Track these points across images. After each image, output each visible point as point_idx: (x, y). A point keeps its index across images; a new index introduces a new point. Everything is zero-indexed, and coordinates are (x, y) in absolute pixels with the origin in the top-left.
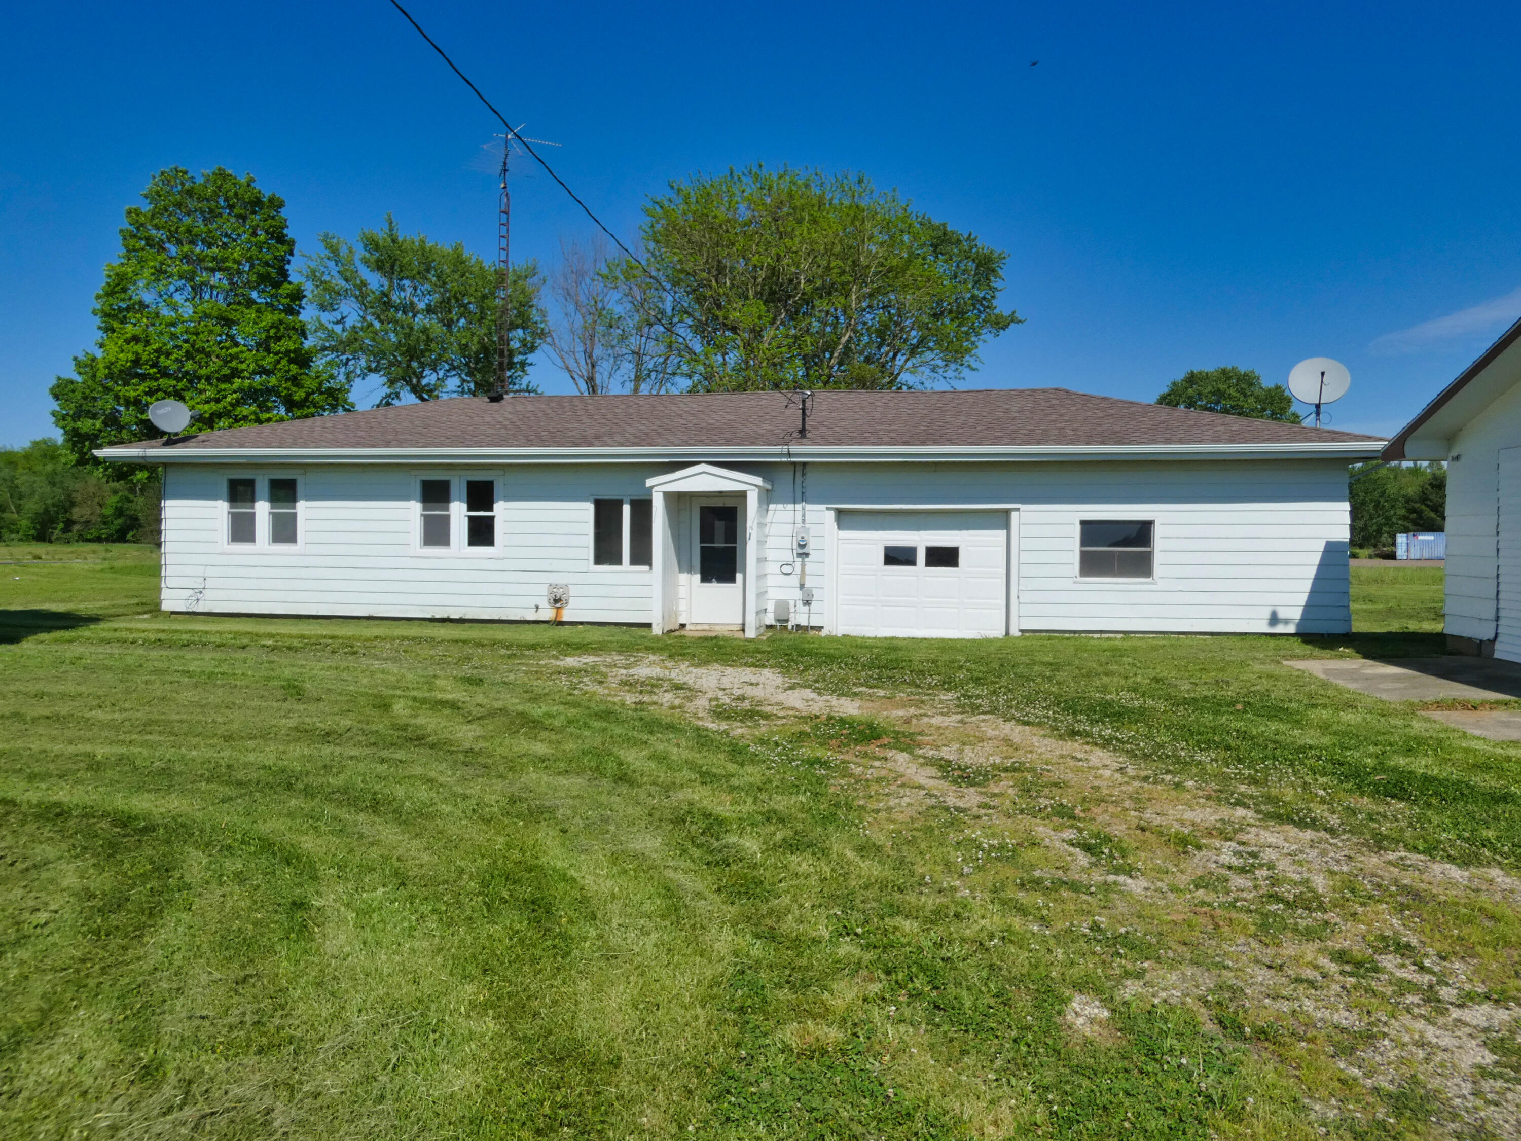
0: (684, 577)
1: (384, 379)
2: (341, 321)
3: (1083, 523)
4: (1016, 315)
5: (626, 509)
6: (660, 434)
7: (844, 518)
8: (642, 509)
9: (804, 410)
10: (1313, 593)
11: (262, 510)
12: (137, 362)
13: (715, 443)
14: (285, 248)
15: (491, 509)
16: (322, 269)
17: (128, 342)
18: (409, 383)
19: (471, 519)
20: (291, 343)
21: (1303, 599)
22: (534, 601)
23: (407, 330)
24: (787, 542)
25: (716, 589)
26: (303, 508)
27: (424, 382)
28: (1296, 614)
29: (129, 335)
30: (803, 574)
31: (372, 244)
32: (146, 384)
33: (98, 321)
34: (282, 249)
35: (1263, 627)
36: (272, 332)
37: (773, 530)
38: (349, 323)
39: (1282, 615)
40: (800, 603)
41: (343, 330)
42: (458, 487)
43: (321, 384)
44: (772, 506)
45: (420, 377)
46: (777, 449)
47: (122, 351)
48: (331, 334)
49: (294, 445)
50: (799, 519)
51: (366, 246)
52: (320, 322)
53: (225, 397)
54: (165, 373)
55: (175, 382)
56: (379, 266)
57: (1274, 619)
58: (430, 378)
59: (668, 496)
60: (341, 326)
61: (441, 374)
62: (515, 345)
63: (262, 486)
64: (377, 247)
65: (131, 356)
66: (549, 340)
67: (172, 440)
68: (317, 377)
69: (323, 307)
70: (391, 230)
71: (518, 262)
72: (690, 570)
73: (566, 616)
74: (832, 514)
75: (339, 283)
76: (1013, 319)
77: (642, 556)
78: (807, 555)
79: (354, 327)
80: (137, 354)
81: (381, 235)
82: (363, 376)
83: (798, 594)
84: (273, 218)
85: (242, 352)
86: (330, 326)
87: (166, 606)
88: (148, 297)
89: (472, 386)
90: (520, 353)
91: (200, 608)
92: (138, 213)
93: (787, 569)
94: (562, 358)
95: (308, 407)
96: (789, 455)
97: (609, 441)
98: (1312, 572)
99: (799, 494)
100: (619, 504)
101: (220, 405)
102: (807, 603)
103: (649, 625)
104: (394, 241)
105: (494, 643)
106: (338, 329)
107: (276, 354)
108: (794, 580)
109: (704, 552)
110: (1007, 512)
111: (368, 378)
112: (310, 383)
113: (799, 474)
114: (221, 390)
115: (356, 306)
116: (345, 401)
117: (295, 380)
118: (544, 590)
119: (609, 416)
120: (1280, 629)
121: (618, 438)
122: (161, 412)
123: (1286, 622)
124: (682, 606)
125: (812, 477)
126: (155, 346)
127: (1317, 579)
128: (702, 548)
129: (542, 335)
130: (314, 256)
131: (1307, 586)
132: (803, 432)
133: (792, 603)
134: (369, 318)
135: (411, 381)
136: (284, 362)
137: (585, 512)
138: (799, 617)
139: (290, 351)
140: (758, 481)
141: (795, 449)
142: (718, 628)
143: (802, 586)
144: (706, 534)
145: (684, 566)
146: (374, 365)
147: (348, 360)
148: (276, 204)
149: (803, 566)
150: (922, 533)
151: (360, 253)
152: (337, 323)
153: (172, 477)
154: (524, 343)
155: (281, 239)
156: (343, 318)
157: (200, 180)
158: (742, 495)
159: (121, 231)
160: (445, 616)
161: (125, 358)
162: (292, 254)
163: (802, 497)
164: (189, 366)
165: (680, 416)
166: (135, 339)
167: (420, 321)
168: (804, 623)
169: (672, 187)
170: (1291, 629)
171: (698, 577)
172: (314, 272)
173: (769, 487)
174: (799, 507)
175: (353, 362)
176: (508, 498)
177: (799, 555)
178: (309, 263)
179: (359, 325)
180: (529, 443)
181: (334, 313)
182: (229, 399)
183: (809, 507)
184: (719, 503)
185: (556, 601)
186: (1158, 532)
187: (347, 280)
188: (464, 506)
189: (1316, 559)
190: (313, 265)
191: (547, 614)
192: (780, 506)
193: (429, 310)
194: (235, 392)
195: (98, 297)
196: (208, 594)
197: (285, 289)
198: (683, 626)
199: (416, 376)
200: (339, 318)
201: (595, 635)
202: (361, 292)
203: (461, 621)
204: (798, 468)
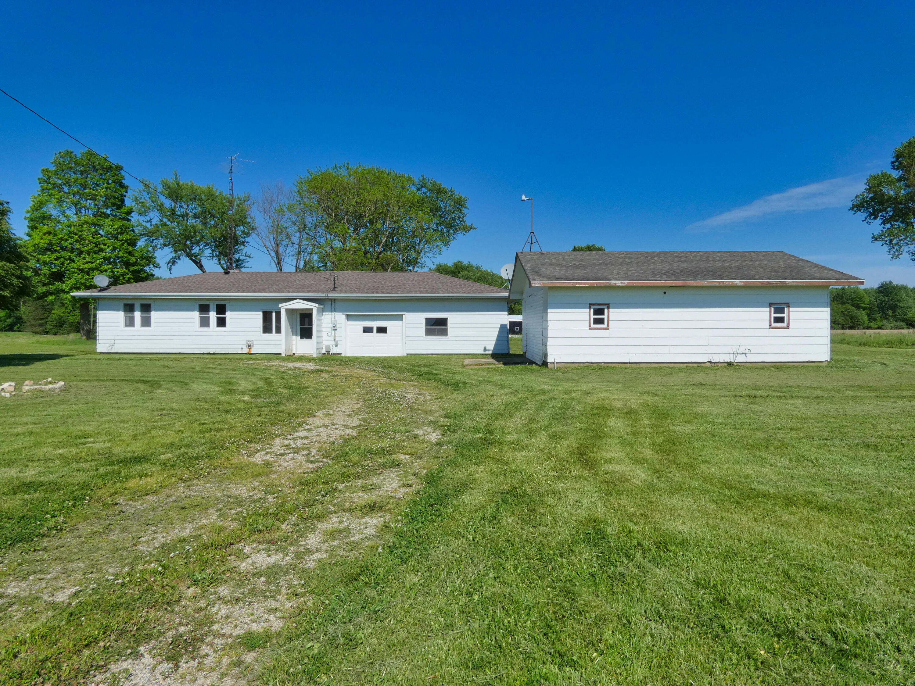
0: (294, 337)
1: (171, 250)
2: (150, 221)
3: (426, 319)
4: (473, 225)
5: (274, 314)
6: (286, 288)
7: (349, 317)
8: (278, 314)
9: (334, 281)
10: (497, 340)
11: (137, 315)
12: (50, 244)
13: (304, 292)
14: (124, 190)
15: (225, 314)
16: (141, 196)
17: (45, 234)
18: (185, 251)
19: (217, 317)
20: (128, 236)
21: (494, 343)
22: (241, 346)
23: (184, 227)
24: (329, 325)
25: (306, 341)
26: (154, 315)
27: (193, 252)
28: (492, 347)
29: (45, 231)
30: (335, 336)
31: (167, 186)
32: (55, 255)
33: (26, 223)
34: (122, 191)
35: (482, 352)
36: (119, 230)
37: (324, 321)
38: (154, 222)
39: (487, 348)
40: (334, 346)
41: (151, 225)
42: (213, 306)
43: (143, 255)
44: (324, 313)
45: (191, 250)
46: (324, 295)
47: (42, 239)
48: (145, 228)
49: (150, 292)
50: (333, 317)
51: (164, 186)
52: (139, 222)
53: (96, 261)
54: (64, 249)
55: (70, 254)
56: (170, 196)
57: (485, 349)
58: (196, 250)
59: (287, 310)
60: (150, 223)
61: (201, 247)
62: (239, 233)
63: (137, 306)
64: (169, 187)
65: (47, 241)
66: (256, 232)
67: (102, 290)
68: (141, 251)
69: (140, 214)
70: (176, 179)
71: (239, 193)
72: (296, 335)
73: (253, 351)
74: (344, 316)
75: (149, 203)
76: (471, 228)
77: (278, 330)
78: (336, 330)
79: (156, 224)
80: (50, 240)
81: (171, 181)
82: (162, 248)
83: (333, 343)
84: (117, 175)
85: (104, 240)
86: (144, 224)
87: (99, 350)
88: (54, 213)
89: (218, 253)
90: (242, 238)
91: (113, 351)
92: (47, 170)
93: (329, 334)
94: (262, 241)
95: (137, 266)
96: (328, 296)
97: (267, 291)
98: (496, 334)
99: (333, 309)
100: (271, 313)
101: (94, 264)
102: (336, 346)
103: (280, 354)
104: (177, 184)
105: (226, 358)
106: (148, 225)
107: (121, 241)
108: (332, 338)
109: (301, 329)
110: (402, 315)
111: (164, 250)
112: (137, 254)
113: (333, 303)
114: (94, 257)
115: (158, 215)
116: (154, 262)
117: (130, 253)
118: (245, 343)
119: (270, 281)
120: (487, 352)
121: (271, 290)
122: (98, 279)
123: (489, 350)
124: (294, 347)
125: (337, 303)
126: (60, 236)
127: (498, 336)
128: (301, 328)
129: (253, 229)
130: (137, 190)
131: (495, 338)
132: (335, 288)
133: (331, 346)
134: (165, 220)
135: (186, 251)
136: (125, 245)
137: (259, 316)
138: (334, 351)
139: (128, 239)
140: (317, 305)
141: (330, 294)
142: (306, 355)
143: (335, 340)
144: (302, 322)
145: (294, 334)
146: (167, 243)
147: (153, 240)
148: (119, 168)
149: (335, 333)
150: (375, 322)
151: (160, 188)
152: (148, 222)
153: (101, 303)
154: (243, 232)
155: (122, 186)
156: (151, 219)
157: (79, 156)
158: (312, 310)
159: (39, 179)
160: (208, 352)
161: (43, 243)
162: (127, 192)
163: (334, 310)
164: (78, 246)
165: (295, 281)
166: (49, 233)
167: (191, 222)
168: (335, 353)
169: (309, 172)
170: (490, 352)
171: (299, 337)
172: (136, 198)
173: (322, 307)
174: (333, 313)
175: (156, 241)
176: (231, 310)
177: (334, 330)
178: (134, 193)
179: (159, 223)
180: (239, 292)
181: (146, 217)
182: (98, 262)
183: (336, 313)
184: (306, 312)
185: (249, 346)
186: (449, 322)
187: (153, 202)
188: (215, 313)
189: (498, 330)
190: (136, 194)
191: (246, 351)
192: (327, 313)
193: (195, 216)
194: (101, 259)
195: (28, 212)
196: (116, 346)
197: (124, 209)
198: (294, 354)
199: (189, 249)
200: (149, 219)
201: (262, 356)
202: (161, 209)
203: (214, 354)
204: (333, 301)
